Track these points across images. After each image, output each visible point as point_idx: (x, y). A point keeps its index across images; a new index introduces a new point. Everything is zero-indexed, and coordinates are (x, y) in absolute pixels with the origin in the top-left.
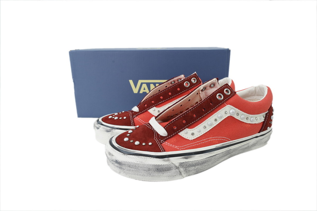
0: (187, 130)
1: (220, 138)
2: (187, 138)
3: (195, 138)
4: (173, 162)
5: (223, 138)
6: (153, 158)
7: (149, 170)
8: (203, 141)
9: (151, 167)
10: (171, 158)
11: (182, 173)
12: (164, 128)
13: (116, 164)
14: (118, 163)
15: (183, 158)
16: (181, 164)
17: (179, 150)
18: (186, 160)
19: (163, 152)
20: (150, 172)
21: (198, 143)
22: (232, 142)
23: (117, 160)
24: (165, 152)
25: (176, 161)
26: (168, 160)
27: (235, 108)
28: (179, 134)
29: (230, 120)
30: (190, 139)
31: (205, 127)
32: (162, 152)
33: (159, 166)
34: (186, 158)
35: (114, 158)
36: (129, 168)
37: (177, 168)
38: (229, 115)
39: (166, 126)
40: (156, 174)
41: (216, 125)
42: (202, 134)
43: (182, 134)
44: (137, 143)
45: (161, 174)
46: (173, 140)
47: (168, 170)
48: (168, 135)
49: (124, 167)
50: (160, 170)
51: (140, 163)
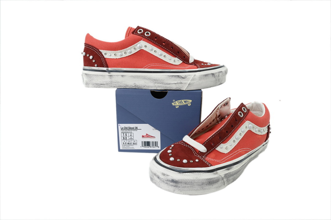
0: (222, 145)
1: (245, 149)
2: (223, 152)
3: (229, 151)
4: (220, 174)
5: (247, 149)
6: (205, 173)
7: (203, 184)
8: (235, 153)
9: (204, 181)
10: (218, 171)
11: (225, 183)
12: (203, 145)
13: (172, 184)
14: (175, 182)
15: (226, 170)
16: (226, 175)
17: (221, 163)
18: (228, 171)
19: (211, 166)
20: (203, 186)
21: (232, 155)
22: (253, 151)
23: (173, 180)
24: (213, 166)
25: (222, 173)
26: (217, 173)
27: (252, 123)
28: (216, 149)
29: (250, 133)
30: (225, 153)
31: (234, 141)
32: (209, 167)
33: (211, 179)
34: (228, 170)
35: (170, 178)
36: (185, 185)
37: (223, 179)
38: (248, 129)
39: (204, 143)
40: (208, 187)
41: (241, 138)
42: (233, 147)
43: (218, 149)
44: (185, 161)
45: (211, 186)
46: (213, 155)
47: (217, 182)
48: (207, 151)
49: (179, 185)
50: (211, 182)
51: (196, 179)
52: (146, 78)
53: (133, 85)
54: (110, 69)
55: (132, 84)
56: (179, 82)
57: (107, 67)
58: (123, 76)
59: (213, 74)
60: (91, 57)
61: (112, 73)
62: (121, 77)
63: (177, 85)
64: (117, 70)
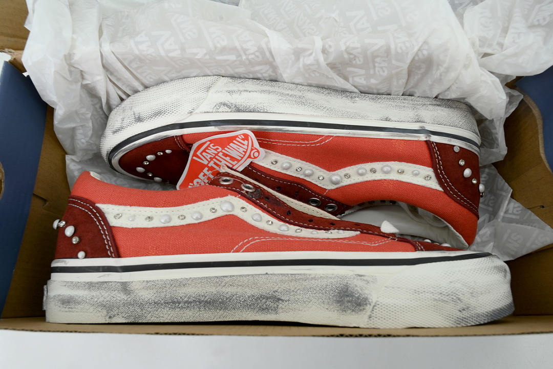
52: (325, 110)
53: (357, 99)
54: (423, 137)
55: (362, 101)
56: (235, 96)
57: (428, 143)
58: (387, 119)
59: (139, 119)
60: (467, 172)
61: (416, 126)
62: (390, 117)
63: (241, 89)
64: (402, 134)
